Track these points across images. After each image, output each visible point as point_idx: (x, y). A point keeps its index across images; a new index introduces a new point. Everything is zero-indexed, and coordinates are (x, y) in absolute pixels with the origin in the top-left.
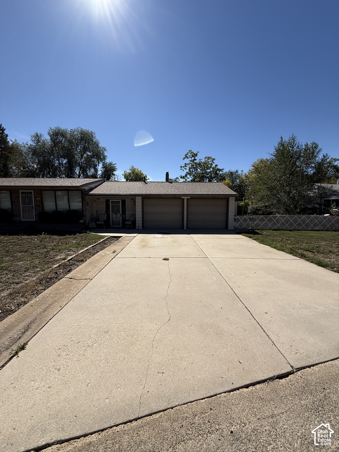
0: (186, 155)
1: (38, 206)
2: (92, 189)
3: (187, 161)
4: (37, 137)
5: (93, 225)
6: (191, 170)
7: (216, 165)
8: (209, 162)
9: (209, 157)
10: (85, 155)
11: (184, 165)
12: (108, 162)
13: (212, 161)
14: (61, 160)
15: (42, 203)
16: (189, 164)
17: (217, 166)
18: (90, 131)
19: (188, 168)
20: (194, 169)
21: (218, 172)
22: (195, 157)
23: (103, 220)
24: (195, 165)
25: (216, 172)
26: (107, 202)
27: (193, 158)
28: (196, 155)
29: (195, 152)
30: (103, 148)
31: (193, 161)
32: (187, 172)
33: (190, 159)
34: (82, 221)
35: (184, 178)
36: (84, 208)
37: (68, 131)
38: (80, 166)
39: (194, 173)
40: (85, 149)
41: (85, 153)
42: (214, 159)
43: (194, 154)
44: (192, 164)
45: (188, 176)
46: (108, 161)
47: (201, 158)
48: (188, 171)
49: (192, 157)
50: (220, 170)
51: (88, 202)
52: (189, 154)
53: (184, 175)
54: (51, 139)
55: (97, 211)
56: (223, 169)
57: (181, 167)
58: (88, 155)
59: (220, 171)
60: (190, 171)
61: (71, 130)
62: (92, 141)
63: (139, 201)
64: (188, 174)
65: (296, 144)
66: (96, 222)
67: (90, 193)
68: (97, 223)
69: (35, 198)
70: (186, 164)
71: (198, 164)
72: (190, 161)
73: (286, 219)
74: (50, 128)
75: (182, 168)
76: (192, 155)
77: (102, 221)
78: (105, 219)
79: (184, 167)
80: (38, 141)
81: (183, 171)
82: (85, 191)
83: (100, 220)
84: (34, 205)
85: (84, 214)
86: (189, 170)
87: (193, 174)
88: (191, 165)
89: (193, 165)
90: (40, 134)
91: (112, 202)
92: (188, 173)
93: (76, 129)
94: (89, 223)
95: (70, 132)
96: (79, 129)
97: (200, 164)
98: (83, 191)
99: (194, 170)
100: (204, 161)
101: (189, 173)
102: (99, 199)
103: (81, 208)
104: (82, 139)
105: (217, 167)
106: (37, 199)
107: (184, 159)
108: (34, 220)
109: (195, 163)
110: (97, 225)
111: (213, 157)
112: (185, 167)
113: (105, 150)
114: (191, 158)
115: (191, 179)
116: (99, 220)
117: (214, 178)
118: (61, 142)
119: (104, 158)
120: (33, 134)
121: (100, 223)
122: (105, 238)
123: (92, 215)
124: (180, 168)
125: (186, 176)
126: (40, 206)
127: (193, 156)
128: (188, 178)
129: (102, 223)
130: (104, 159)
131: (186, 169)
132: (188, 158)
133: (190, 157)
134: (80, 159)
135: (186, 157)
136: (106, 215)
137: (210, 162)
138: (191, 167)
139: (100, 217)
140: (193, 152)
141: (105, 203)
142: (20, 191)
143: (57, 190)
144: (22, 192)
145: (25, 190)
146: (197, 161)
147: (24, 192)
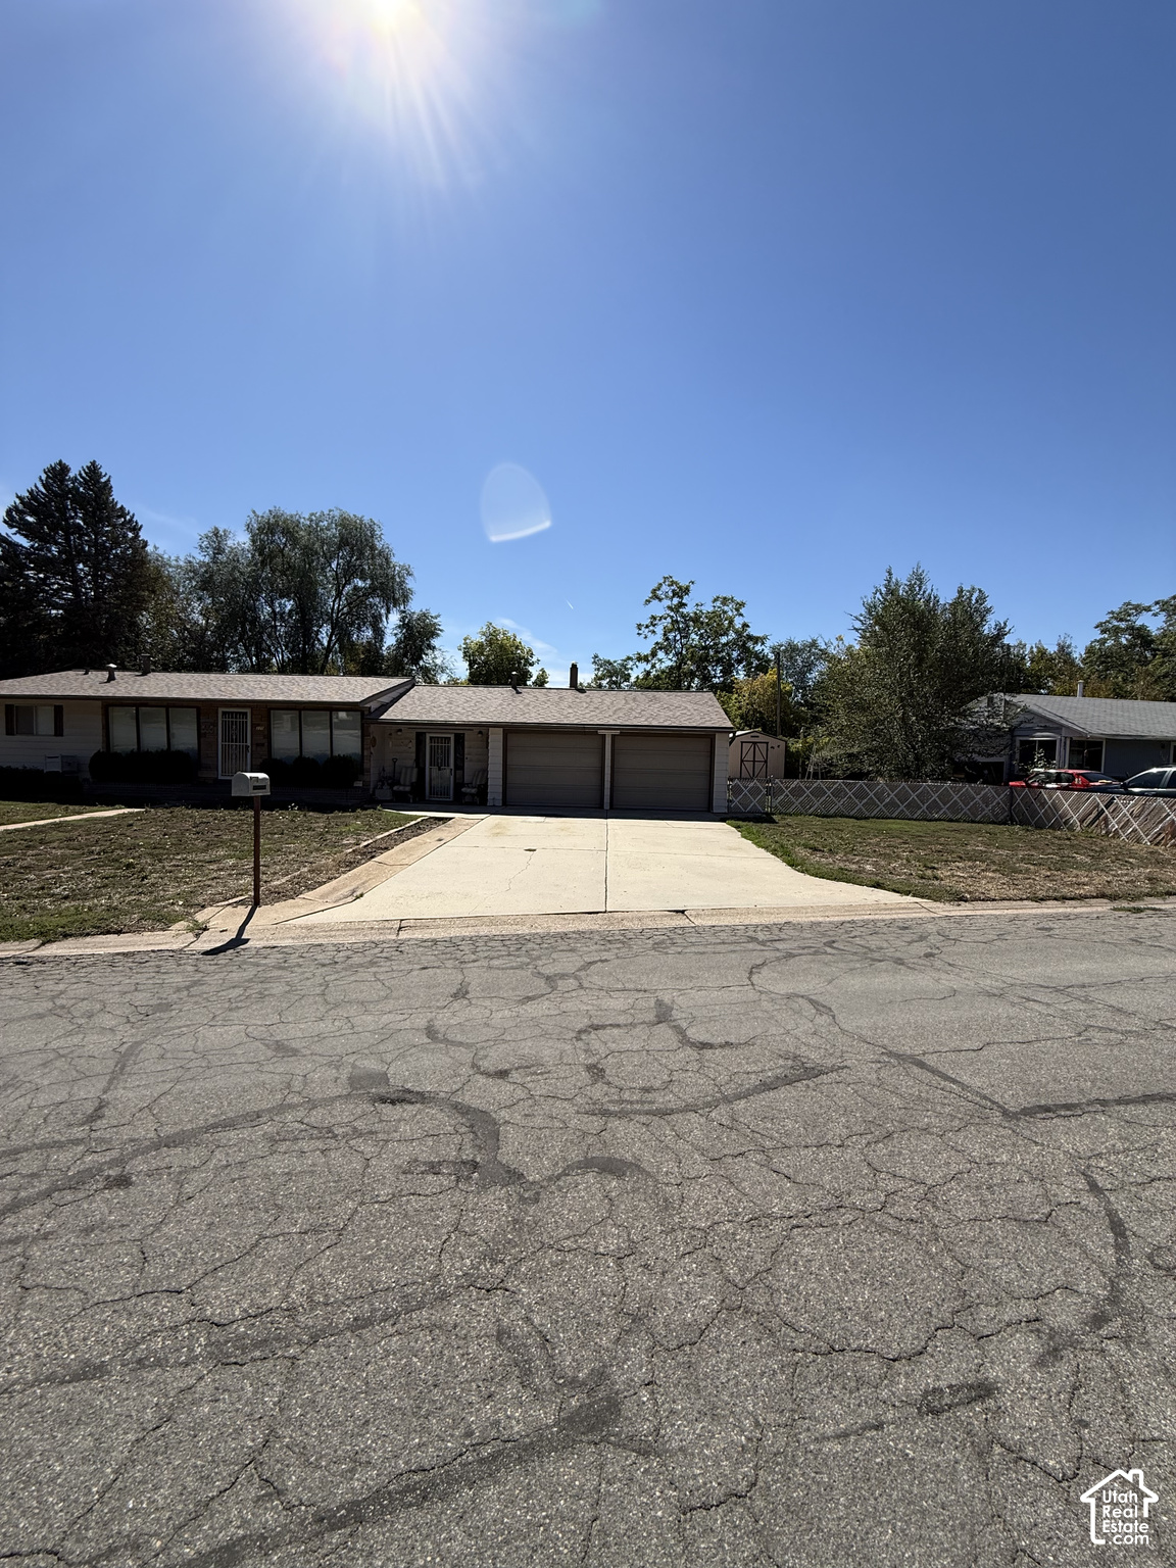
0: (654, 591)
1: (257, 745)
2: (385, 707)
4: (216, 542)
5: (385, 793)
6: (671, 636)
7: (745, 625)
8: (725, 612)
9: (725, 598)
10: (348, 588)
11: (648, 622)
12: (418, 611)
13: (737, 610)
14: (280, 604)
15: (269, 737)
16: (665, 619)
17: (748, 626)
18: (366, 520)
19: (659, 630)
20: (680, 633)
21: (750, 644)
22: (681, 597)
23: (408, 783)
24: (682, 624)
25: (745, 643)
26: (420, 738)
27: (676, 601)
28: (687, 591)
29: (683, 583)
30: (403, 568)
31: (676, 609)
32: (657, 643)
33: (667, 602)
34: (359, 784)
35: (648, 661)
36: (366, 753)
37: (302, 520)
38: (332, 623)
39: (678, 645)
40: (349, 572)
41: (348, 582)
42: (742, 605)
43: (680, 588)
44: (672, 617)
45: (661, 654)
46: (415, 607)
47: (700, 601)
48: (659, 638)
49: (674, 596)
50: (756, 640)
51: (374, 739)
52: (665, 588)
53: (646, 651)
54: (254, 541)
55: (395, 761)
56: (765, 638)
57: (639, 626)
58: (356, 588)
59: (756, 643)
60: (667, 639)
61: (312, 514)
62: (373, 548)
63: (496, 739)
64: (660, 649)
65: (924, 592)
66: (391, 786)
67: (382, 717)
68: (395, 788)
69: (253, 726)
70: (654, 618)
71: (691, 619)
72: (670, 608)
73: (836, 788)
74: (254, 512)
75: (643, 628)
76: (673, 591)
77: (404, 785)
78: (414, 780)
79: (647, 627)
80: (219, 550)
81: (646, 637)
82: (370, 713)
83: (402, 782)
84: (249, 743)
85: (366, 766)
86: (665, 635)
87: (675, 647)
88: (669, 620)
89: (677, 621)
90: (225, 531)
91: (431, 738)
92: (659, 646)
93: (326, 512)
94: (375, 788)
95: (308, 523)
96: (337, 513)
97: (696, 619)
98: (366, 713)
99: (678, 637)
100: (711, 609)
101: (665, 647)
102: (400, 730)
103: (359, 751)
104: (344, 542)
105: (749, 629)
106: (258, 728)
107: (648, 602)
109: (683, 616)
110: (395, 793)
111: (740, 599)
112: (651, 628)
113: (409, 574)
114: (672, 599)
115: (670, 663)
116: (398, 783)
117: (739, 662)
118: (282, 551)
119: (406, 598)
120: (207, 530)
121: (401, 788)
122: (419, 820)
123: (384, 770)
124: (637, 631)
125: (654, 654)
126: (263, 745)
127: (675, 594)
128: (660, 660)
129: (408, 789)
130: (404, 602)
131: (654, 632)
132: (660, 600)
133: (667, 597)
134: (334, 601)
135: (655, 596)
136: (415, 770)
137: (730, 613)
138: (670, 626)
139: (403, 775)
140: (676, 583)
141: (414, 741)
142: (220, 710)
143: (305, 709)
144: (224, 713)
145: (231, 707)
146: (689, 610)
147: (229, 713)
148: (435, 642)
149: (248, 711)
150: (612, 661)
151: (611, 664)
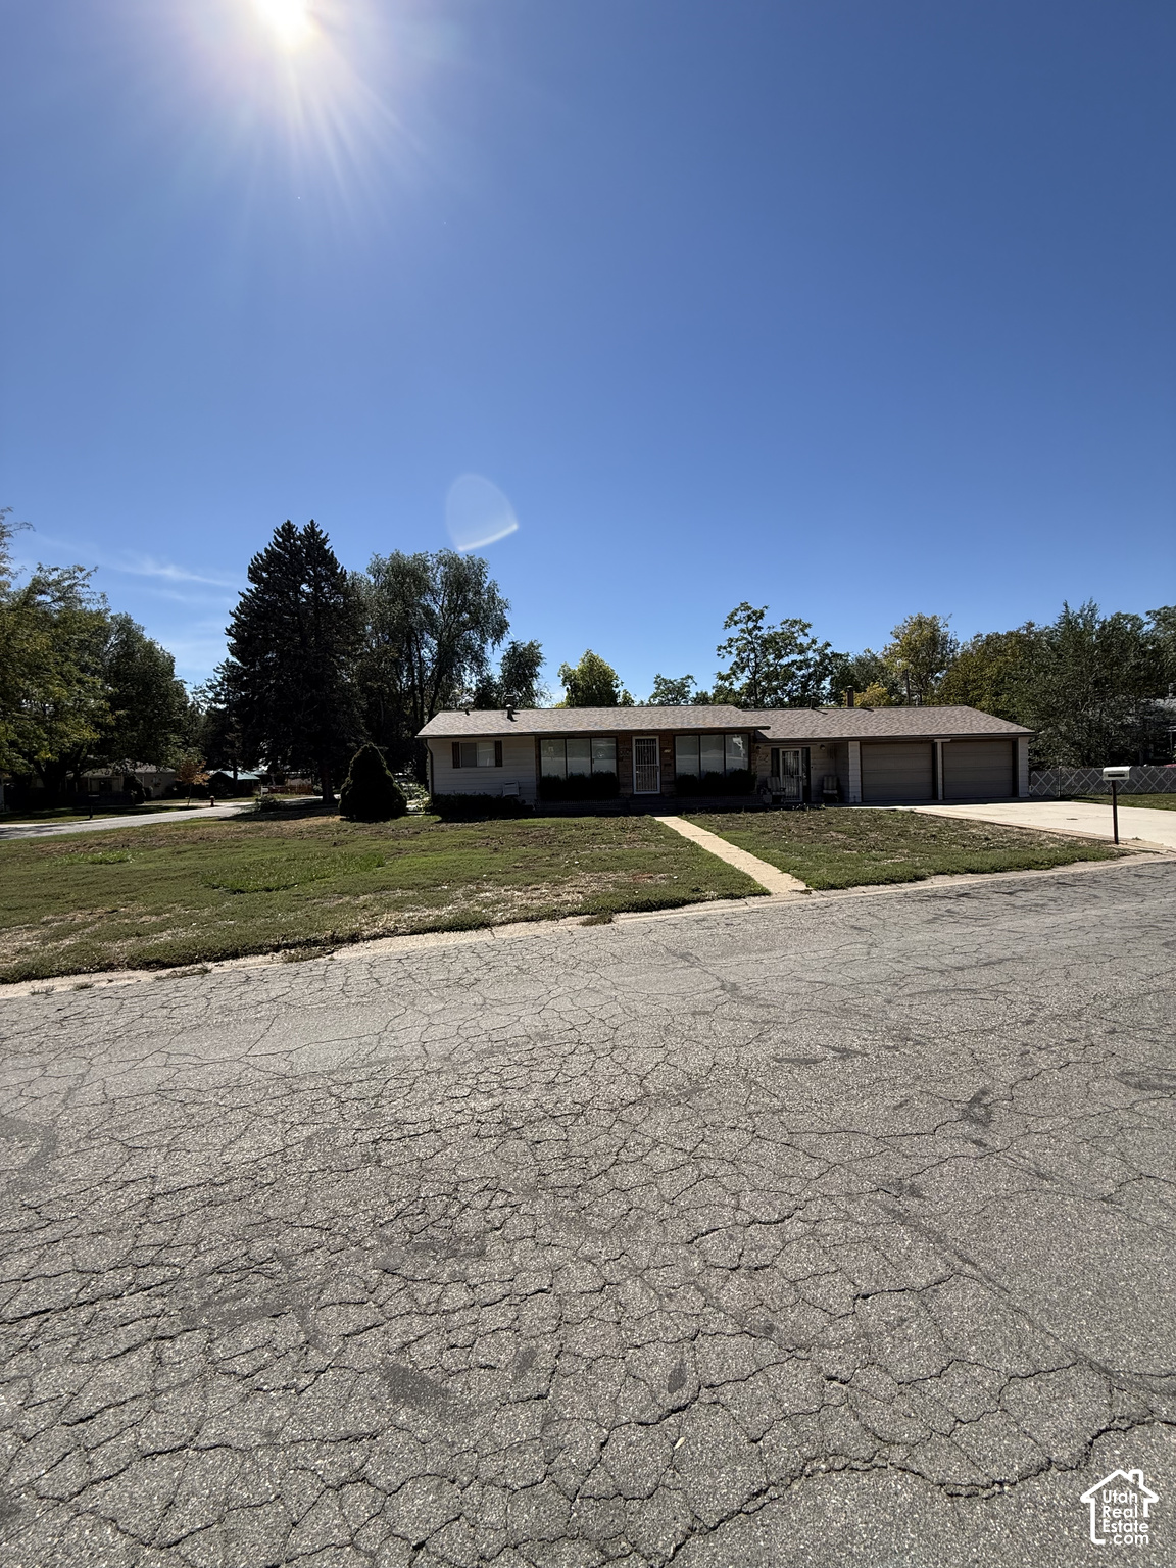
0: (731, 617)
1: (665, 765)
3: (734, 632)
6: (744, 655)
7: (826, 644)
8: (794, 633)
9: (791, 621)
11: (726, 644)
13: (803, 630)
15: (675, 759)
16: (741, 640)
17: (830, 646)
19: (735, 650)
20: (755, 653)
22: (756, 621)
24: (757, 644)
27: (751, 625)
28: (762, 615)
29: (757, 608)
31: (750, 632)
32: (735, 663)
33: (742, 626)
36: (750, 768)
39: (753, 664)
42: (809, 625)
43: (755, 612)
44: (747, 639)
45: (739, 673)
47: (771, 624)
48: (736, 658)
49: (748, 620)
50: (837, 657)
52: (741, 613)
53: (725, 670)
57: (718, 648)
60: (742, 659)
62: (481, 585)
63: (854, 751)
69: (662, 750)
70: (730, 640)
71: (766, 640)
72: (743, 631)
75: (722, 650)
76: (749, 615)
79: (725, 648)
81: (725, 658)
84: (658, 764)
86: (740, 655)
88: (744, 642)
89: (752, 643)
91: (784, 753)
92: (736, 666)
93: (432, 553)
97: (769, 639)
99: (754, 657)
100: (780, 631)
101: (739, 667)
103: (746, 766)
105: (831, 649)
106: (665, 751)
107: (727, 625)
108: (659, 792)
109: (758, 638)
111: (805, 621)
112: (728, 649)
114: (747, 623)
115: (746, 680)
124: (717, 653)
125: (734, 672)
126: (670, 764)
127: (750, 617)
131: (730, 652)
132: (737, 624)
133: (742, 621)
135: (732, 620)
138: (744, 647)
140: (751, 609)
141: (770, 756)
142: (634, 738)
143: (703, 734)
144: (637, 740)
145: (643, 735)
146: (764, 632)
147: (641, 740)
148: (538, 669)
149: (657, 738)
150: (672, 679)
151: (671, 683)
